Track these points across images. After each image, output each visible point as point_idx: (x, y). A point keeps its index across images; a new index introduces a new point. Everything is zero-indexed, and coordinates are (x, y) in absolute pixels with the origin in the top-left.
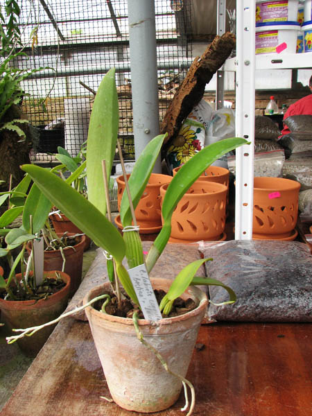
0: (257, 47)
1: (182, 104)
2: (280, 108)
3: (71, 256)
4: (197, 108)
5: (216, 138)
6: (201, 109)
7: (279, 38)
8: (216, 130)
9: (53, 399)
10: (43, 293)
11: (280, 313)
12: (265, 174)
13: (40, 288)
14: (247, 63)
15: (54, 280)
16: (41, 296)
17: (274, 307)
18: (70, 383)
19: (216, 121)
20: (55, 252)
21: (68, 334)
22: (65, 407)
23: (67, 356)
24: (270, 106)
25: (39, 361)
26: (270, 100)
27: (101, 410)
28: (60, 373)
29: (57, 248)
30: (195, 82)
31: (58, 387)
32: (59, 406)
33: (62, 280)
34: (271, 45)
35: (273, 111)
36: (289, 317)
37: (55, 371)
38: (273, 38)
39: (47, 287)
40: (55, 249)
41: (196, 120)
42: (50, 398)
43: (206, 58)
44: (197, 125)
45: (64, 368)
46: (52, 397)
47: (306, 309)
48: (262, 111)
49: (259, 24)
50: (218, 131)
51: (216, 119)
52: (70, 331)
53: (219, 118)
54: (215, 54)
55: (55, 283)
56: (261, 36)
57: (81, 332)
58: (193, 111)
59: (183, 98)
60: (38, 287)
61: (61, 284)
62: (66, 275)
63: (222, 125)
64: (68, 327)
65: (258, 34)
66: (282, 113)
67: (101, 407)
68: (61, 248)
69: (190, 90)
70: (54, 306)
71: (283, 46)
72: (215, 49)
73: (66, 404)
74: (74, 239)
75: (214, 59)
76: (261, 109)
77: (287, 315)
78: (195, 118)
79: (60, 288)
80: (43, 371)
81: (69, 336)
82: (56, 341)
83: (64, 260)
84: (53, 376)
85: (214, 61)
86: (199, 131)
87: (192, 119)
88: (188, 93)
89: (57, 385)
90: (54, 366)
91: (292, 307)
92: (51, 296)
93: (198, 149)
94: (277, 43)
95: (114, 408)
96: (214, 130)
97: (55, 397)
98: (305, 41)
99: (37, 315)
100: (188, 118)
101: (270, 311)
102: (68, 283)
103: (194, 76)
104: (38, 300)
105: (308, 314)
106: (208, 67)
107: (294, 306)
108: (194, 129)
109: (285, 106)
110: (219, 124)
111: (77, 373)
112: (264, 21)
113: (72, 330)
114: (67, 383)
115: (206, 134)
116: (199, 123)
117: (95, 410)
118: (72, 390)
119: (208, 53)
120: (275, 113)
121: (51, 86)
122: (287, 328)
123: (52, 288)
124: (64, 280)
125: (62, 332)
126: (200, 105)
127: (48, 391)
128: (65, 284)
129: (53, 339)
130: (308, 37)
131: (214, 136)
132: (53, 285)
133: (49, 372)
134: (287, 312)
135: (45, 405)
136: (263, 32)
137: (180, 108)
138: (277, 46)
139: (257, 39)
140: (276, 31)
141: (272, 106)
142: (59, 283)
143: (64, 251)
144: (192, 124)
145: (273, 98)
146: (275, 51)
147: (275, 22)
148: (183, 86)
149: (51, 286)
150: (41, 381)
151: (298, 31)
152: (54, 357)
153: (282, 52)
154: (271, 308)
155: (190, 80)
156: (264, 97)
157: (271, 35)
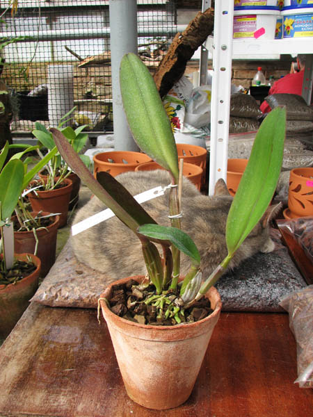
0: (235, 31)
1: (162, 81)
2: (267, 79)
3: (44, 237)
4: (178, 84)
5: (196, 115)
6: (182, 86)
7: (257, 23)
8: (196, 108)
9: (16, 388)
10: (13, 277)
11: (243, 304)
12: (242, 155)
13: (10, 272)
14: (224, 48)
15: (25, 263)
16: (11, 280)
17: (237, 298)
18: (34, 372)
19: (197, 98)
20: (28, 233)
21: (36, 320)
22: (26, 397)
23: (33, 344)
24: (257, 77)
25: (5, 349)
26: (257, 70)
27: (61, 400)
28: (25, 362)
29: (31, 229)
30: (176, 59)
31: (21, 376)
32: (22, 396)
33: (33, 264)
34: (249, 30)
35: (260, 83)
36: (252, 307)
37: (20, 360)
38: (252, 22)
39: (17, 271)
40: (28, 229)
41: (176, 97)
42: (13, 387)
43: (187, 35)
44: (178, 102)
45: (29, 356)
46: (16, 386)
47: (269, 300)
48: (249, 81)
49: (237, 8)
50: (198, 108)
51: (196, 95)
52: (38, 317)
53: (200, 95)
54: (197, 30)
55: (26, 266)
56: (239, 20)
57: (49, 318)
58: (174, 88)
59: (163, 75)
60: (8, 270)
61: (32, 267)
62: (37, 258)
63: (202, 103)
64: (35, 313)
65: (236, 17)
66: (269, 84)
67: (62, 397)
68: (34, 229)
69: (170, 67)
70: (23, 290)
71: (262, 31)
72: (197, 26)
73: (28, 393)
74: (48, 218)
75: (196, 36)
76: (248, 79)
77: (250, 305)
78: (175, 94)
79: (29, 272)
80: (8, 359)
81: (36, 322)
82: (23, 327)
83: (37, 241)
84: (18, 364)
85: (196, 38)
86: (179, 108)
87: (172, 96)
88: (168, 70)
89: (20, 374)
90: (20, 354)
91: (255, 298)
92: (20, 281)
93: (177, 127)
94: (256, 28)
95: (74, 399)
96: (194, 107)
97: (18, 386)
98: (284, 26)
99: (7, 300)
100: (168, 95)
101: (234, 302)
102: (38, 266)
103: (175, 53)
104: (7, 284)
105: (270, 305)
106: (189, 44)
107: (257, 297)
108: (174, 106)
109: (273, 78)
110: (199, 102)
111: (41, 362)
112: (243, 4)
113: (40, 316)
114: (31, 372)
115: (186, 111)
116: (179, 100)
117: (55, 401)
118: (34, 380)
119: (190, 29)
120: (262, 84)
121: (33, 54)
122: (249, 317)
123: (23, 272)
124: (35, 264)
125: (30, 318)
126: (181, 82)
127: (11, 380)
128: (36, 268)
129: (21, 326)
130: (287, 22)
131: (194, 113)
132: (24, 268)
133: (14, 361)
134: (250, 303)
135: (7, 394)
136: (241, 16)
137: (160, 85)
138: (256, 31)
139: (235, 23)
140: (254, 16)
141: (259, 78)
142: (29, 266)
143: (37, 232)
144: (172, 101)
145: (261, 70)
146: (253, 36)
147: (254, 6)
148: (164, 62)
149: (22, 269)
150: (6, 370)
151: (277, 15)
152: (20, 344)
153: (261, 37)
154: (235, 299)
155: (171, 57)
156: (252, 67)
157: (250, 20)
